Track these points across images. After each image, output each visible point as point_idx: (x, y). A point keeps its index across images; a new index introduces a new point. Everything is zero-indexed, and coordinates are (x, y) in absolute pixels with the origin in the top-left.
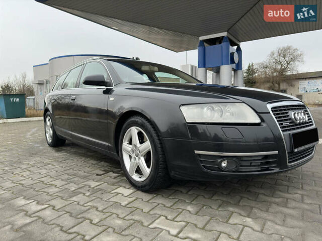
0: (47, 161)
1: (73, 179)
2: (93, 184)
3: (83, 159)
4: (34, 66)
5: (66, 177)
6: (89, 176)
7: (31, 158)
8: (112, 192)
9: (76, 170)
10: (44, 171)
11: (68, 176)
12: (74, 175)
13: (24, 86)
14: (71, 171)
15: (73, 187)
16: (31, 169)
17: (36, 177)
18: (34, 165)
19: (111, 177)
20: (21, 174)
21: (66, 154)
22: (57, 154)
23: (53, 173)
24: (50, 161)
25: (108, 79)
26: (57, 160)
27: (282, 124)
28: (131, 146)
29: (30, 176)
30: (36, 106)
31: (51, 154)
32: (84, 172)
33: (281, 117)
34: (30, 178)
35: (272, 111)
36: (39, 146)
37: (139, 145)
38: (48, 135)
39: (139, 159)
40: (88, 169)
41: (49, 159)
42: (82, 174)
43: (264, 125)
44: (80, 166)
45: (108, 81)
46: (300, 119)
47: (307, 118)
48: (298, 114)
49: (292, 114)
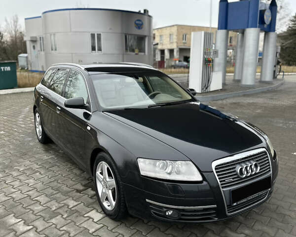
0: (35, 166)
1: (55, 195)
2: (72, 203)
3: (69, 166)
4: (26, 19)
5: (50, 191)
7: (22, 160)
8: (85, 215)
9: (59, 183)
10: (31, 182)
11: (52, 191)
12: (57, 190)
13: (16, 32)
14: (55, 183)
15: (54, 206)
16: (21, 177)
18: (23, 173)
19: (88, 195)
21: (53, 156)
22: (45, 157)
23: (39, 185)
24: (38, 167)
25: (88, 102)
26: (45, 165)
27: (224, 181)
28: (102, 177)
29: (20, 187)
30: (29, 66)
31: (40, 155)
32: (67, 186)
33: (225, 174)
34: (19, 190)
35: (216, 169)
36: (30, 141)
37: (108, 179)
38: (37, 130)
39: (108, 191)
40: (71, 182)
41: (37, 164)
42: (65, 188)
43: (205, 183)
44: (64, 177)
45: (87, 105)
46: (247, 173)
47: (259, 168)
48: (246, 168)
49: (238, 169)
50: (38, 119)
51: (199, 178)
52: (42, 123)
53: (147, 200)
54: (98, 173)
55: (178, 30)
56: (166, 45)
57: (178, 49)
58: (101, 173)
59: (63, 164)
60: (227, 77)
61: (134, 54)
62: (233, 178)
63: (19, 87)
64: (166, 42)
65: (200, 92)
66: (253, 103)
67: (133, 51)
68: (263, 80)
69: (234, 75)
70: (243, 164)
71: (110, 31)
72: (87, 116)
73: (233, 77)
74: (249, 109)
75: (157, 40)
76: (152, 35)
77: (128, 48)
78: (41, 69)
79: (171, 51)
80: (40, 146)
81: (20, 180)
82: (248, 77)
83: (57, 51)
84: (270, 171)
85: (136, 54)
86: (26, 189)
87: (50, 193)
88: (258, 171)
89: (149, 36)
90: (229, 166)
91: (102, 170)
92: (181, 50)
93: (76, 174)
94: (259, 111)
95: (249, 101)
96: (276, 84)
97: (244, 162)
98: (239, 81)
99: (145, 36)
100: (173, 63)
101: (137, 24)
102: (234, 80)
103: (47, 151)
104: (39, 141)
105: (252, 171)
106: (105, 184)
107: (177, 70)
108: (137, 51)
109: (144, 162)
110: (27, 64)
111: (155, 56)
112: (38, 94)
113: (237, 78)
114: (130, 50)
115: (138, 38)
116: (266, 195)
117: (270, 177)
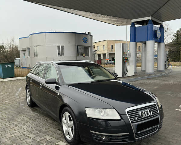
0: (27, 119)
1: (39, 134)
2: (48, 138)
3: (46, 118)
4: (20, 38)
5: (36, 132)
6: (47, 132)
7: (19, 116)
8: (56, 144)
9: (41, 127)
10: (25, 127)
11: (37, 132)
12: (40, 131)
13: (13, 46)
15: (38, 139)
16: (19, 125)
17: (21, 131)
18: (20, 122)
20: (14, 128)
21: (37, 114)
22: (32, 114)
23: (30, 129)
24: (28, 119)
25: (58, 81)
26: (32, 118)
27: (133, 119)
28: (66, 121)
29: (19, 130)
30: (21, 65)
31: (29, 113)
32: (45, 129)
33: (133, 115)
34: (18, 131)
35: (128, 113)
36: (23, 106)
37: (69, 122)
38: (28, 99)
39: (69, 129)
40: (47, 127)
41: (28, 118)
42: (44, 130)
43: (122, 120)
44: (43, 124)
45: (58, 82)
46: (145, 115)
47: (152, 113)
48: (144, 112)
49: (140, 113)
50: (28, 93)
51: (119, 118)
52: (30, 95)
53: (91, 131)
54: (64, 119)
55: (108, 43)
56: (101, 51)
57: (108, 54)
58: (65, 119)
59: (43, 117)
60: (137, 69)
61: (82, 56)
62: (138, 118)
63: (16, 77)
64: (101, 50)
65: (122, 77)
66: (153, 83)
67: (82, 55)
68: (159, 70)
69: (142, 68)
70: (143, 111)
71: (68, 44)
72: (57, 88)
73: (141, 69)
74: (151, 86)
75: (96, 49)
76: (93, 46)
77: (79, 53)
78: (28, 67)
79: (104, 55)
80: (29, 108)
81: (19, 126)
82: (150, 69)
83: (38, 56)
84: (158, 115)
85: (84, 56)
86: (22, 131)
87: (36, 133)
88: (151, 115)
89: (91, 46)
90: (135, 111)
91: (66, 117)
92: (110, 54)
93: (50, 123)
94: (156, 87)
95: (150, 82)
96: (167, 72)
97: (143, 109)
98: (145, 71)
99: (89, 46)
100: (106, 62)
101: (84, 40)
102: (142, 70)
103: (33, 111)
104: (28, 105)
105: (148, 114)
106: (67, 125)
107: (108, 65)
108: (84, 55)
109: (89, 110)
110: (20, 64)
111: (95, 57)
112: (28, 79)
113: (143, 69)
114: (80, 54)
115: (84, 47)
116: (157, 128)
117: (159, 118)
